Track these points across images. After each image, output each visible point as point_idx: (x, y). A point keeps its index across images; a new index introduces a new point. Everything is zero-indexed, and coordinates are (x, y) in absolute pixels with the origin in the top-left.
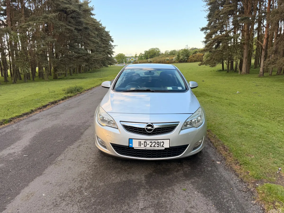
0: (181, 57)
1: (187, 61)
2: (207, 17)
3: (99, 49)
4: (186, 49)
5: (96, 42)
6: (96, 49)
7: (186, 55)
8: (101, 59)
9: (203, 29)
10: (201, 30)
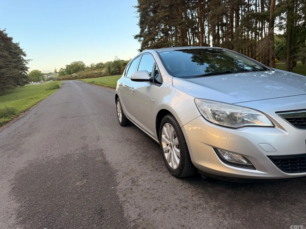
0: (112, 70)
1: (119, 73)
2: (139, 23)
3: (10, 64)
4: (116, 60)
5: (3, 56)
6: (5, 64)
7: (117, 67)
8: (17, 75)
9: (136, 37)
10: (134, 38)
